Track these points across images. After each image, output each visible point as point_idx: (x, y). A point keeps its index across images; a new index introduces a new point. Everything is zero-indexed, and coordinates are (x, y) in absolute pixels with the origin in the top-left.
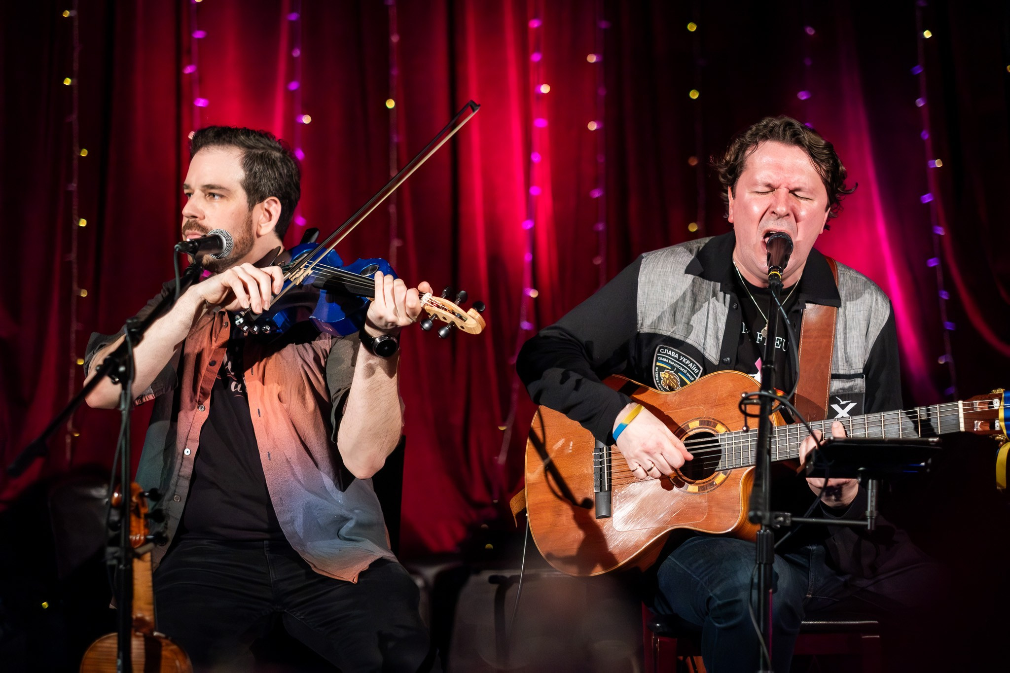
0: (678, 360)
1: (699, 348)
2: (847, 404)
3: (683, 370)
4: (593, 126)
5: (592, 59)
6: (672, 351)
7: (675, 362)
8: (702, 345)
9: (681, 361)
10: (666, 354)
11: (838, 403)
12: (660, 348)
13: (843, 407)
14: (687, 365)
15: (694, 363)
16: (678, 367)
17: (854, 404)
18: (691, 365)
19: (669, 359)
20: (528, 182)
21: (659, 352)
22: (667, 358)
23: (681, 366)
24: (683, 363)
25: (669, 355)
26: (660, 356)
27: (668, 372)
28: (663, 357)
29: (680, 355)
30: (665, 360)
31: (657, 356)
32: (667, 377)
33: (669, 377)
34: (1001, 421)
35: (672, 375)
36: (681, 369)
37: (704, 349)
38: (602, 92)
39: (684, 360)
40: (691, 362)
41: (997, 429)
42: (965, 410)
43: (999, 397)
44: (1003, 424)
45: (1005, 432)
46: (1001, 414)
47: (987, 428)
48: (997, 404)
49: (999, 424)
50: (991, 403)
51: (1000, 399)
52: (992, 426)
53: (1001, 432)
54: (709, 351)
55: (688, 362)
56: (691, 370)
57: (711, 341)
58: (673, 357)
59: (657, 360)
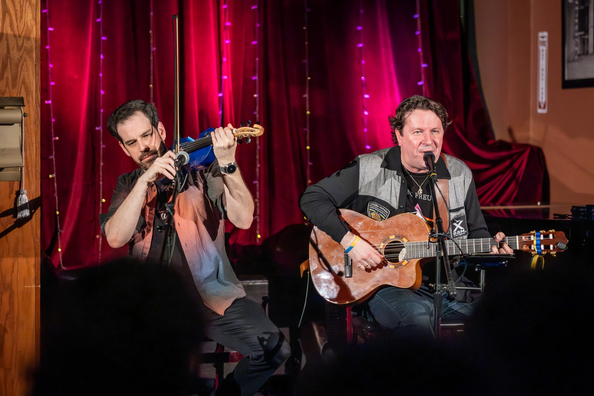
1: (388, 202)
2: (459, 222)
3: (381, 212)
6: (376, 204)
7: (377, 209)
8: (389, 200)
9: (380, 209)
10: (373, 205)
11: (456, 222)
12: (370, 203)
13: (458, 223)
14: (383, 210)
15: (386, 209)
16: (379, 211)
17: (462, 221)
18: (384, 210)
19: (374, 208)
21: (370, 204)
23: (380, 211)
24: (381, 209)
25: (374, 206)
27: (374, 213)
28: (372, 207)
29: (379, 206)
30: (373, 208)
31: (369, 206)
32: (374, 215)
33: (375, 215)
34: (534, 245)
35: (376, 214)
39: (381, 208)
40: (385, 209)
41: (532, 249)
42: (519, 240)
43: (534, 235)
44: (535, 247)
45: (536, 250)
46: (535, 242)
47: (528, 248)
48: (532, 238)
49: (533, 247)
50: (530, 237)
51: (534, 236)
52: (530, 247)
53: (534, 250)
54: (393, 203)
55: (383, 209)
56: (385, 212)
57: (394, 199)
58: (376, 207)
59: (369, 208)
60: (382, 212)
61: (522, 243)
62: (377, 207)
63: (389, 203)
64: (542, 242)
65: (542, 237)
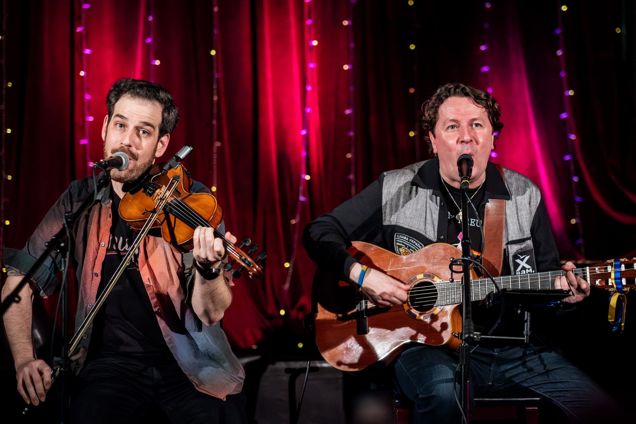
0: (408, 241)
1: (421, 232)
2: (525, 257)
3: (412, 247)
4: (346, 67)
5: (345, 23)
6: (405, 236)
7: (407, 243)
8: (423, 230)
9: (410, 242)
10: (401, 238)
11: (519, 258)
12: (397, 235)
13: (522, 260)
14: (414, 244)
15: (418, 243)
16: (409, 245)
17: (528, 257)
18: (416, 244)
19: (403, 241)
20: (304, 105)
22: (402, 240)
23: (411, 245)
24: (412, 243)
25: (403, 239)
26: (398, 239)
27: (403, 249)
28: (399, 240)
29: (409, 238)
30: (401, 241)
31: (396, 239)
33: (404, 251)
34: (612, 279)
35: (407, 250)
36: (411, 246)
37: (425, 233)
38: (352, 45)
39: (412, 241)
40: (416, 242)
41: (610, 284)
42: (590, 273)
43: (611, 264)
44: (613, 281)
45: (615, 286)
46: (613, 276)
47: (604, 284)
48: (610, 269)
49: (611, 282)
50: (606, 268)
51: (612, 266)
52: (607, 282)
53: (612, 286)
54: (428, 234)
55: (415, 242)
56: (417, 247)
57: (429, 228)
58: (405, 240)
59: (396, 242)
60: (414, 247)
61: (594, 277)
62: (407, 240)
63: (424, 234)
64: (623, 274)
65: (623, 268)
